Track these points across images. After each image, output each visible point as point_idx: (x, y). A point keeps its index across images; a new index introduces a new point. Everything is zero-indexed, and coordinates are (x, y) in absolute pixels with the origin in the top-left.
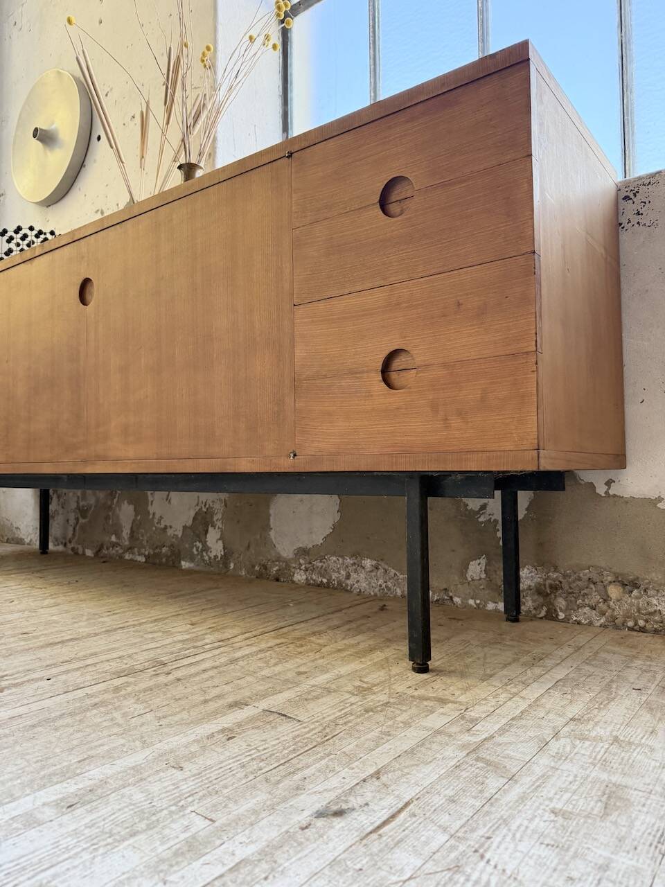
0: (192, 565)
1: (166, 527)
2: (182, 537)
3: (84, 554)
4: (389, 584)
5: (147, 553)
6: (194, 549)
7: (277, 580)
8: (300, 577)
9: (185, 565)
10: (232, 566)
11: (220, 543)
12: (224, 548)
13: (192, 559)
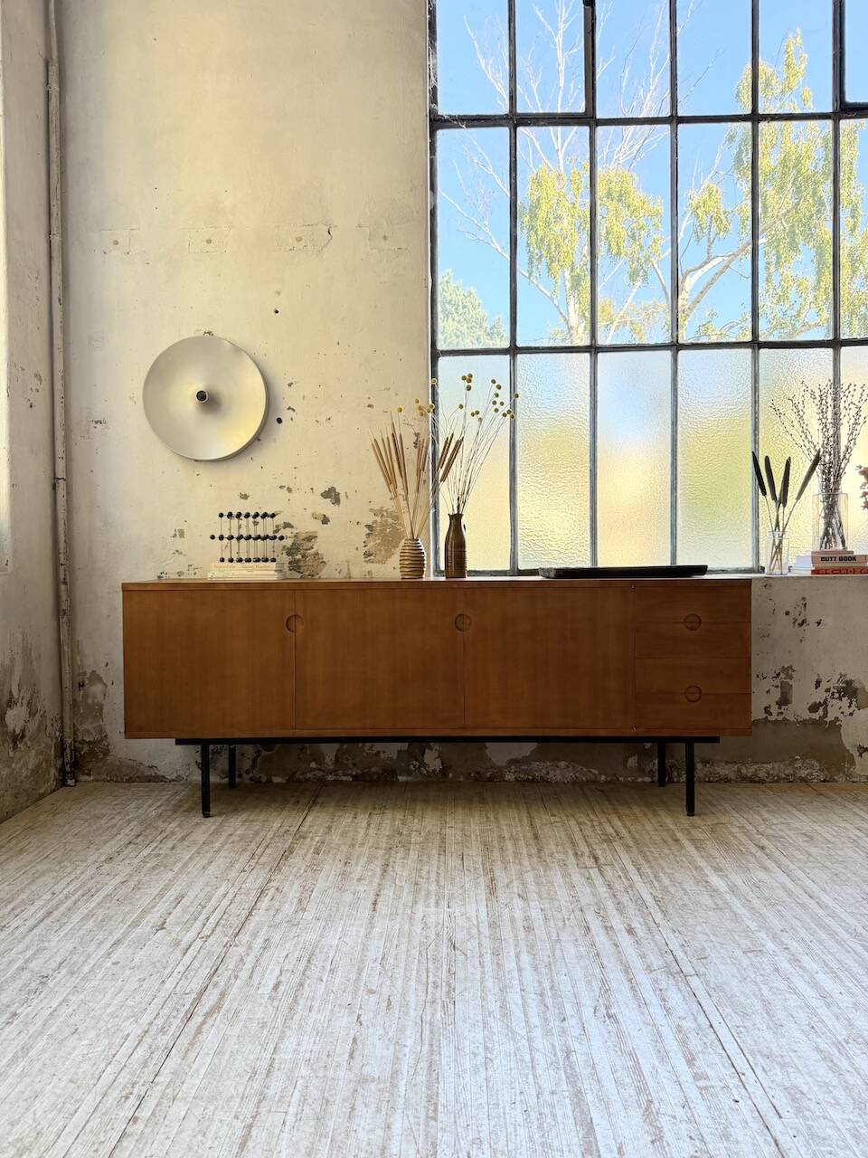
0: (409, 778)
1: (379, 752)
2: (397, 758)
3: (270, 781)
4: (577, 775)
5: (354, 773)
6: (412, 767)
7: (491, 780)
8: (509, 777)
9: (401, 778)
10: (451, 775)
11: (439, 761)
12: (443, 764)
13: (409, 773)
